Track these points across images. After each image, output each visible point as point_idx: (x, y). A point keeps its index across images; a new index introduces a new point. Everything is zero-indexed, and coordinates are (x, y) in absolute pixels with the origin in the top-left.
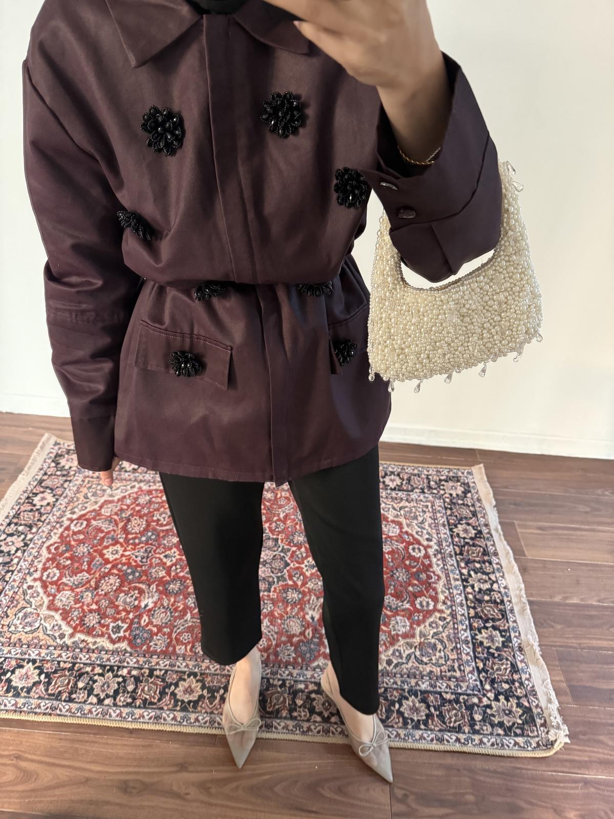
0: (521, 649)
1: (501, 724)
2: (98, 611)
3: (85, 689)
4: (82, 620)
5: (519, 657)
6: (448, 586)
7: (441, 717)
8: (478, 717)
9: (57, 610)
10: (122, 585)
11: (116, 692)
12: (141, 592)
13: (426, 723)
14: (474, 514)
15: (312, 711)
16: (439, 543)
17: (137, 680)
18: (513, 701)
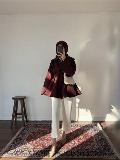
0: (110, 145)
1: (108, 155)
2: (37, 144)
3: (36, 153)
4: (34, 145)
5: (110, 147)
6: (96, 138)
7: (98, 154)
8: (104, 154)
9: (30, 144)
10: (40, 140)
11: (41, 154)
12: (43, 141)
13: (95, 155)
14: (98, 129)
15: (75, 154)
16: (93, 133)
17: (45, 152)
18: (110, 152)
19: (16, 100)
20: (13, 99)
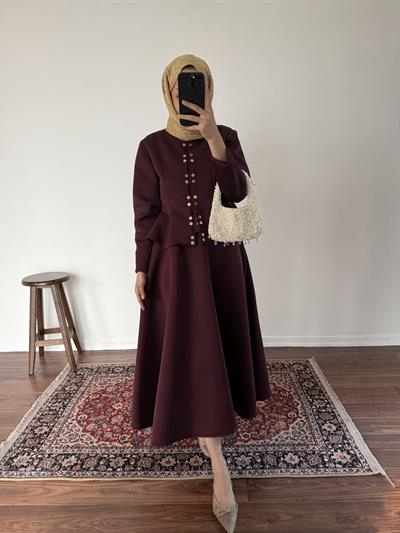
0: (348, 431)
1: (340, 463)
2: (112, 431)
3: (104, 465)
4: (102, 435)
5: (347, 434)
6: (303, 407)
7: (307, 461)
8: (326, 460)
9: (88, 432)
10: (125, 419)
11: (124, 466)
13: (299, 465)
15: (236, 465)
16: (295, 390)
17: (137, 459)
18: (345, 454)
19: (35, 286)
20: (25, 283)
